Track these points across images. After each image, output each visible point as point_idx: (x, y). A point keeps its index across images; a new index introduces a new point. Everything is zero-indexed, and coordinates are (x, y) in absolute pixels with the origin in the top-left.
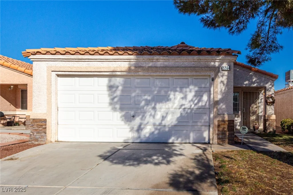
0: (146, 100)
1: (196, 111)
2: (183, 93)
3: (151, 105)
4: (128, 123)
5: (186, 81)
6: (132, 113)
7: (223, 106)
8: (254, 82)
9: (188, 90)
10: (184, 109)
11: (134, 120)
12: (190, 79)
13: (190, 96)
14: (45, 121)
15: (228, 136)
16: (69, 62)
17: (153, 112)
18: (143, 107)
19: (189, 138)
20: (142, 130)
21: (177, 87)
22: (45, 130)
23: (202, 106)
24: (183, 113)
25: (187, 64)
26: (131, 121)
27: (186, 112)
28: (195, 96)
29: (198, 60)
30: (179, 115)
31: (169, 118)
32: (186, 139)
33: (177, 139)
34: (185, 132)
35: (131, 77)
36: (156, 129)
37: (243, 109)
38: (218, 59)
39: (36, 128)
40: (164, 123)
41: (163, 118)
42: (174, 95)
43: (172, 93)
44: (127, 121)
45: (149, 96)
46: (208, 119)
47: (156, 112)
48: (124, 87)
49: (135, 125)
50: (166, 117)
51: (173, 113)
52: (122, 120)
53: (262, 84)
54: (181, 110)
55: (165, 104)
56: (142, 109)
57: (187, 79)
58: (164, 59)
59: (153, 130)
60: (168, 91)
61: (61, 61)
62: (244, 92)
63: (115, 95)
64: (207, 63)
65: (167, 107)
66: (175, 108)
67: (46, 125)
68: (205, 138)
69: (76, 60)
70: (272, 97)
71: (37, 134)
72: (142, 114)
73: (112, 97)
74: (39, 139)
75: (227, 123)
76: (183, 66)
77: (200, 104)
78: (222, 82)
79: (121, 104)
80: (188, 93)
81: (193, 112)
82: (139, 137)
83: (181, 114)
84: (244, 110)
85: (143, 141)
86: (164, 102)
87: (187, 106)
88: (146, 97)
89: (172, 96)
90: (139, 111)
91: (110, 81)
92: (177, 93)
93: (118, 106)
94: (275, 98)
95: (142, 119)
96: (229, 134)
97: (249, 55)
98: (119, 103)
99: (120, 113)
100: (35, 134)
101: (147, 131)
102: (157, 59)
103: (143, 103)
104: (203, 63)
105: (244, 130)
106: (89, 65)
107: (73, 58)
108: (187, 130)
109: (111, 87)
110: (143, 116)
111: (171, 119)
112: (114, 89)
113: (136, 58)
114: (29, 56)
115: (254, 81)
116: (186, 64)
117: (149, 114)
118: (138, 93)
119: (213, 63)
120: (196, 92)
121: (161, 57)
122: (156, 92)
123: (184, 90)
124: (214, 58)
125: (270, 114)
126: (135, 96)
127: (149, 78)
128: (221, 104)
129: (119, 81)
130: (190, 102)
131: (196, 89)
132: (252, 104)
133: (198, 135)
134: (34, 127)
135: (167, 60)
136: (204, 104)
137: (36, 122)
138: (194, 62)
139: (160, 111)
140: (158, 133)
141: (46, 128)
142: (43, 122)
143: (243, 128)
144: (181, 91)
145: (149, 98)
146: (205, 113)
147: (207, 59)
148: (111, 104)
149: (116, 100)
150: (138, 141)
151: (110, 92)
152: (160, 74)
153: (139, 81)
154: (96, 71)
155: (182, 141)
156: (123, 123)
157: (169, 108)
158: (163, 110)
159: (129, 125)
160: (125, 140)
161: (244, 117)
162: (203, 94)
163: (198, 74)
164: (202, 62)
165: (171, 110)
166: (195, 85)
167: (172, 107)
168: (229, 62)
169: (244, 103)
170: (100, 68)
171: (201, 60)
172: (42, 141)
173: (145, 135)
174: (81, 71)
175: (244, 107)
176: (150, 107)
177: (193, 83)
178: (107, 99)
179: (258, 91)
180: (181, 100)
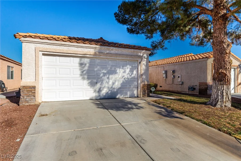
0: (104, 73)
1: (130, 80)
2: (124, 69)
3: (107, 76)
4: (93, 87)
6: (95, 81)
7: (144, 77)
9: (126, 67)
10: (125, 78)
11: (96, 85)
12: (127, 62)
13: (128, 71)
14: (34, 87)
15: (147, 92)
16: (53, 46)
17: (107, 80)
18: (102, 77)
19: (127, 95)
20: (101, 91)
21: (120, 66)
22: (34, 94)
23: (133, 77)
24: (124, 81)
26: (94, 86)
27: (125, 80)
28: (130, 71)
29: (133, 51)
30: (122, 82)
31: (117, 83)
32: (125, 95)
33: (121, 96)
34: (125, 91)
35: (95, 59)
36: (109, 90)
38: (143, 52)
39: (26, 93)
40: (113, 86)
41: (113, 84)
42: (119, 70)
43: (118, 69)
44: (92, 86)
45: (106, 70)
46: (136, 84)
47: (109, 81)
48: (90, 65)
49: (97, 88)
50: (115, 83)
51: (118, 80)
52: (89, 86)
54: (123, 79)
55: (114, 75)
56: (101, 79)
58: (116, 50)
59: (108, 91)
60: (116, 68)
61: (47, 44)
63: (84, 69)
64: (137, 53)
65: (115, 77)
66: (120, 78)
67: (35, 90)
68: (134, 94)
69: (59, 45)
71: (27, 97)
72: (101, 82)
73: (82, 71)
74: (29, 101)
75: (146, 86)
76: (125, 54)
77: (132, 76)
78: (144, 64)
79: (88, 75)
80: (126, 69)
81: (129, 80)
82: (100, 96)
83: (123, 81)
85: (101, 98)
86: (114, 74)
87: (126, 77)
88: (103, 71)
89: (118, 71)
90: (99, 80)
91: (81, 60)
92: (121, 69)
93: (86, 77)
95: (101, 84)
96: (147, 91)
98: (87, 74)
99: (87, 81)
100: (25, 97)
101: (104, 92)
102: (112, 49)
103: (102, 75)
104: (135, 54)
106: (68, 49)
107: (58, 43)
108: (126, 90)
109: (81, 64)
110: (102, 83)
111: (118, 84)
112: (83, 66)
113: (100, 47)
114: (20, 38)
116: (127, 53)
117: (105, 81)
118: (99, 69)
119: (139, 54)
120: (130, 69)
121: (114, 48)
122: (109, 68)
123: (124, 67)
124: (141, 51)
126: (97, 71)
127: (106, 60)
128: (144, 76)
129: (86, 61)
130: (127, 74)
131: (130, 67)
133: (131, 93)
134: (25, 92)
135: (118, 50)
136: (134, 76)
137: (26, 88)
138: (131, 52)
139: (112, 80)
140: (110, 93)
141: (35, 93)
142: (32, 88)
143: (152, 88)
144: (123, 68)
145: (105, 72)
146: (135, 81)
147: (138, 51)
148: (81, 75)
149: (84, 72)
150: (99, 98)
151: (81, 67)
152: (113, 58)
153: (99, 61)
154: (74, 53)
155: (123, 96)
156: (89, 87)
157: (116, 78)
158: (113, 79)
159: (93, 88)
160: (90, 98)
162: (134, 70)
163: (133, 59)
165: (118, 79)
166: (130, 65)
167: (118, 77)
168: (147, 54)
170: (77, 52)
172: (31, 102)
173: (103, 94)
174: (63, 52)
176: (106, 77)
177: (129, 64)
178: (78, 72)
180: (123, 73)
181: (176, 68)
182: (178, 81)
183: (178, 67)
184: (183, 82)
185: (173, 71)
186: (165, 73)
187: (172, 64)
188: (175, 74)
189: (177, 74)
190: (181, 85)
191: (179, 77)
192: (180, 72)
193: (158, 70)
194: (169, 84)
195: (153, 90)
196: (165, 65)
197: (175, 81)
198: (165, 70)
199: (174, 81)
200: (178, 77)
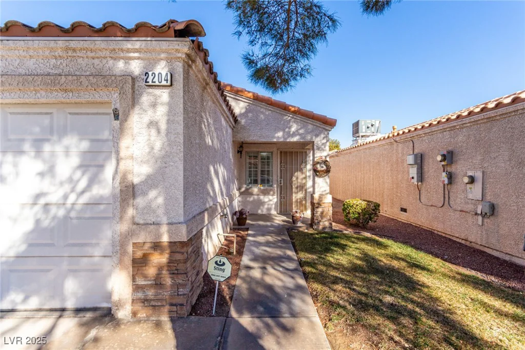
2: (43, 159)
5: (46, 120)
7: (155, 198)
8: (293, 134)
9: (59, 149)
12: (55, 116)
13: (67, 165)
23: (101, 196)
24: (43, 218)
25: (33, 67)
27: (50, 216)
28: (80, 166)
32: (52, 297)
37: (280, 181)
42: (16, 165)
43: (9, 158)
53: (309, 138)
54: (37, 208)
57: (48, 116)
62: (281, 152)
64: (96, 61)
70: (325, 162)
76: (22, 71)
77: (95, 191)
78: (153, 124)
80: (59, 158)
81: (75, 214)
83: (38, 222)
84: (282, 182)
94: (331, 164)
97: (251, 54)
104: (84, 64)
105: (220, 270)
115: (294, 132)
123: (47, 148)
125: (324, 193)
130: (63, 184)
131: (85, 145)
132: (295, 173)
143: (216, 263)
144: (36, 154)
147: (92, 46)
161: (281, 193)
164: (80, 60)
166: (82, 135)
168: (167, 59)
169: (281, 171)
171: (74, 50)
175: (281, 178)
179: (305, 150)
181: (460, 140)
182: (470, 196)
183: (469, 137)
184: (493, 208)
185: (444, 156)
186: (416, 163)
187: (441, 127)
188: (453, 169)
189: (462, 169)
190: (484, 215)
191: (472, 180)
192: (479, 158)
193: (395, 151)
194: (431, 206)
195: (220, 273)
196: (417, 133)
197: (457, 197)
198: (416, 151)
199: (451, 194)
200: (466, 180)
